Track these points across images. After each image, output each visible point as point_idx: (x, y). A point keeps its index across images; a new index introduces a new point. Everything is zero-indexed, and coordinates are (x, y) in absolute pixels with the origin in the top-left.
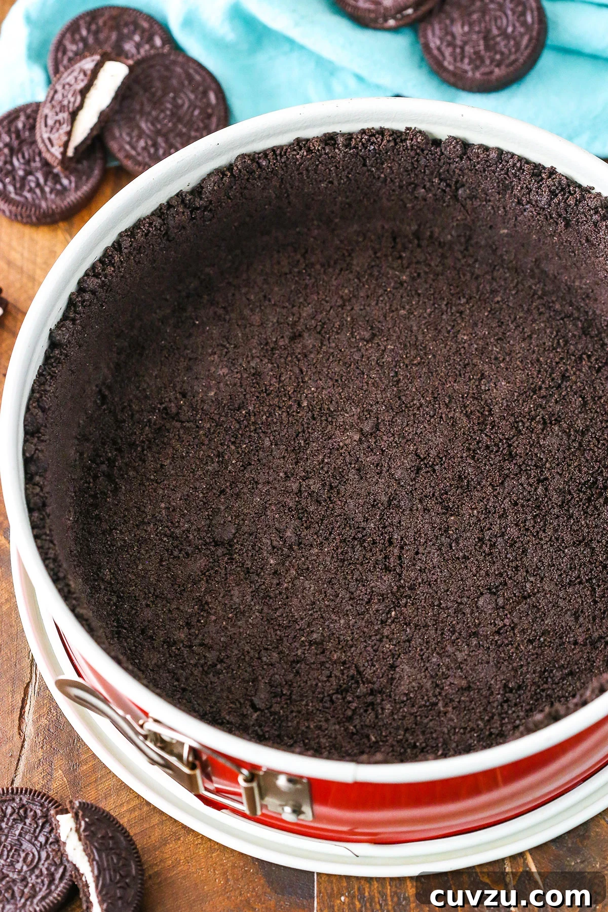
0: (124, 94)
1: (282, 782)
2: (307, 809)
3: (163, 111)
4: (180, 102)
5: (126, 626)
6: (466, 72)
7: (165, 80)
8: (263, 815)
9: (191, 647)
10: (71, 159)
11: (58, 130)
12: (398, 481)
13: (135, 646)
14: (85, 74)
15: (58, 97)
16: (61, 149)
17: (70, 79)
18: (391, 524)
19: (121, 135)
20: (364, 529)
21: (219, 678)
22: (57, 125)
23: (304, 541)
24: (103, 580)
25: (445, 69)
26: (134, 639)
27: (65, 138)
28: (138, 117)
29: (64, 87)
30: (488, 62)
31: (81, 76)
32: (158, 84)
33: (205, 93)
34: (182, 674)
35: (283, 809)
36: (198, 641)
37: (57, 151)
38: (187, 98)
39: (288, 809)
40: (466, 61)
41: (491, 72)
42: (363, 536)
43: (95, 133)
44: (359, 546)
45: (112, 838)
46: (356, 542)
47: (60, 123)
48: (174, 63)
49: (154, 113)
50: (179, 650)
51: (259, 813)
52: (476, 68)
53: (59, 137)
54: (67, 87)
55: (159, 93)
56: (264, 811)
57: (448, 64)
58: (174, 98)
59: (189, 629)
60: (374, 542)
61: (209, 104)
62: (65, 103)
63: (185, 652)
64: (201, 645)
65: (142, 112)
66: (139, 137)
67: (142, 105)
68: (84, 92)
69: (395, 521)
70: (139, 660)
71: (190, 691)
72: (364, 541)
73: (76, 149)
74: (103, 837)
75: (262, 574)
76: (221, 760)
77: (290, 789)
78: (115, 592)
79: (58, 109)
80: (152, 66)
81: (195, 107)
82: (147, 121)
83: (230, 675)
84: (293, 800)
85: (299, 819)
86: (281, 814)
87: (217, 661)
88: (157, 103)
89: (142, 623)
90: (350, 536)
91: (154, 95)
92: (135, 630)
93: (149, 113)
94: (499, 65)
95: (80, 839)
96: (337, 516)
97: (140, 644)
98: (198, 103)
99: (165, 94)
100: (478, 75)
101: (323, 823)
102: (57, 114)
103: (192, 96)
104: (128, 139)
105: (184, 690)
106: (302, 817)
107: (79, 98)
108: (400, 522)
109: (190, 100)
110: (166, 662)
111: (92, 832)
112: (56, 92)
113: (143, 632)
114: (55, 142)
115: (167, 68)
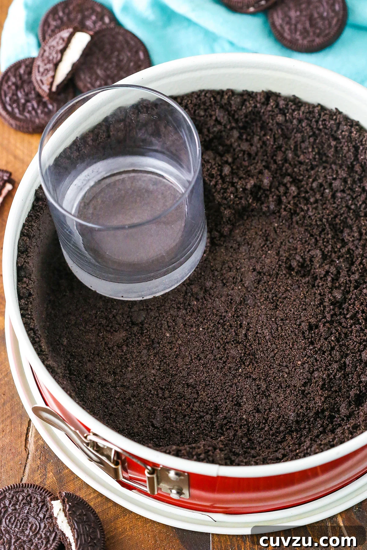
0: (87, 53)
1: (172, 474)
2: (186, 492)
3: (111, 63)
4: (121, 57)
5: (75, 373)
6: (297, 40)
7: (112, 44)
8: (158, 494)
9: (115, 387)
10: (54, 93)
11: (46, 75)
12: (247, 288)
13: (81, 386)
14: (63, 40)
15: (46, 54)
16: (49, 87)
17: (54, 43)
18: (242, 315)
19: (85, 78)
20: (225, 317)
21: (132, 407)
22: (46, 72)
23: (188, 323)
24: (62, 345)
25: (285, 39)
26: (81, 382)
27: (51, 80)
28: (95, 67)
29: (50, 48)
30: (311, 34)
31: (61, 41)
32: (108, 47)
33: (137, 52)
34: (109, 404)
35: (171, 491)
36: (120, 383)
37: (46, 88)
38: (126, 55)
39: (174, 491)
40: (298, 33)
41: (313, 41)
42: (224, 322)
43: (69, 77)
44: (221, 328)
45: (85, 515)
46: (219, 326)
47: (47, 70)
48: (118, 33)
49: (106, 65)
50: (108, 389)
51: (156, 493)
52: (304, 38)
53: (47, 79)
54: (52, 48)
55: (109, 52)
56: (159, 492)
57: (287, 35)
58: (118, 56)
59: (115, 376)
60: (231, 326)
61: (139, 59)
62: (51, 58)
63: (112, 390)
64: (122, 386)
65: (98, 64)
66: (96, 79)
67: (98, 59)
68: (63, 51)
69: (244, 313)
70: (83, 395)
71: (115, 415)
72: (225, 324)
73: (58, 87)
74: (80, 515)
75: (161, 342)
76: (135, 460)
77: (177, 479)
78: (69, 352)
79: (46, 62)
80: (104, 36)
81: (131, 61)
82: (101, 69)
83: (139, 405)
84: (178, 486)
85: (180, 498)
86: (170, 494)
87: (132, 396)
88: (107, 58)
89: (85, 372)
90: (216, 321)
91: (105, 53)
92: (81, 376)
93: (102, 65)
94: (318, 36)
95: (66, 516)
96: (208, 308)
97: (84, 385)
98: (133, 58)
99: (112, 52)
100: (305, 42)
101: (195, 500)
102: (45, 65)
103: (129, 54)
104: (89, 80)
105: (111, 414)
106: (182, 496)
107: (59, 56)
108: (247, 314)
109: (128, 57)
110: (100, 396)
111: (73, 511)
112: (45, 51)
113: (86, 377)
114: (45, 82)
115: (113, 37)
